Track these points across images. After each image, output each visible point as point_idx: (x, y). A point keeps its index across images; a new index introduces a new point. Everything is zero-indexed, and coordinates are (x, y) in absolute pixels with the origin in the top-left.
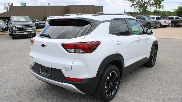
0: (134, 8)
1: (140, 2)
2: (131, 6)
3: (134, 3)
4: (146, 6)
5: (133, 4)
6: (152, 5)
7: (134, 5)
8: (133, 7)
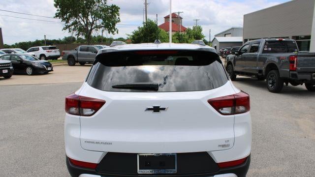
0: (70, 32)
1: (79, 22)
2: (64, 29)
3: (69, 24)
4: (89, 28)
5: (67, 24)
6: (100, 27)
7: (69, 26)
8: (68, 30)
